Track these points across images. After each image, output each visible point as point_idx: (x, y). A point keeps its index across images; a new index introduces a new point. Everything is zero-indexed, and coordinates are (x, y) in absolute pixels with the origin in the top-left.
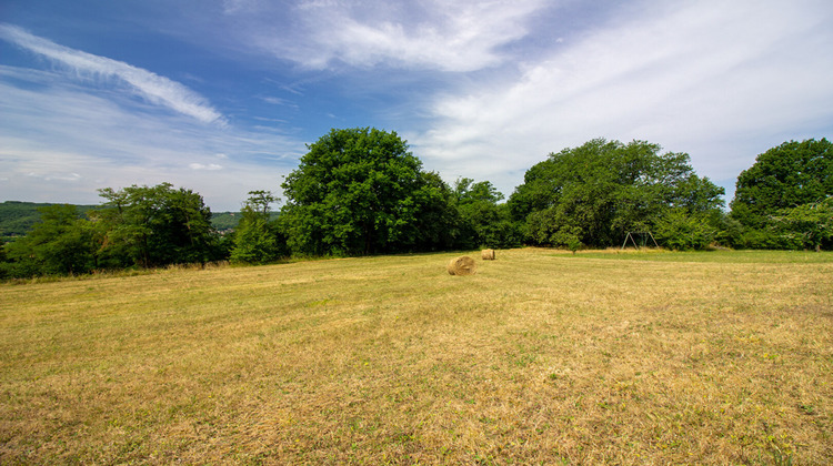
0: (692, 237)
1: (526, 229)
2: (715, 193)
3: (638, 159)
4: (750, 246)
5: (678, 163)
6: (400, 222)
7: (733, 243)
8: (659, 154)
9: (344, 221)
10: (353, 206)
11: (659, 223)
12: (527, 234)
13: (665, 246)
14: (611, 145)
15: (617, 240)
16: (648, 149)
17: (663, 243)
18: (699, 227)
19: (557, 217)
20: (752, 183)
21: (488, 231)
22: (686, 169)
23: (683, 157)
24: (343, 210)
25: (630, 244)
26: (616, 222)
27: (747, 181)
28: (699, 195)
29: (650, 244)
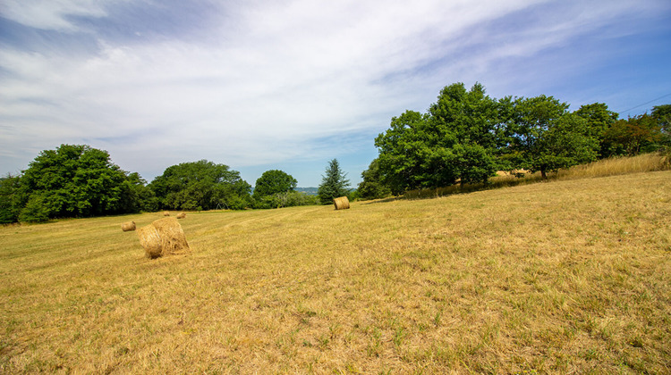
0: (240, 205)
1: (165, 201)
2: (248, 187)
3: (221, 171)
4: (258, 208)
5: (235, 175)
6: (113, 199)
7: (253, 207)
8: (230, 170)
9: (83, 200)
10: (89, 191)
11: (229, 200)
12: (167, 204)
13: (231, 209)
14: (210, 163)
15: (213, 206)
16: (225, 167)
17: (230, 207)
18: (243, 201)
19: (185, 196)
20: (261, 184)
21: (146, 203)
22: (238, 177)
23: (238, 173)
24: (84, 194)
25: (219, 208)
26: (213, 199)
27: (259, 183)
28: (242, 189)
29: (226, 208)
